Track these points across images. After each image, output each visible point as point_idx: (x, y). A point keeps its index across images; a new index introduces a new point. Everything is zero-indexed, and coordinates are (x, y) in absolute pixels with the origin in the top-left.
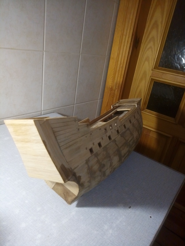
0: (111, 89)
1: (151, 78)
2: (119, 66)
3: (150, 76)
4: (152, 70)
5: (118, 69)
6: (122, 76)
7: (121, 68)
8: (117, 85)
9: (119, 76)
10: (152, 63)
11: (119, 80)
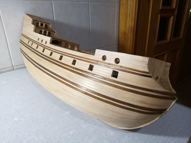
0: (125, 33)
5: (128, 13)
6: (133, 19)
7: (131, 12)
8: (130, 28)
9: (131, 19)
11: (130, 23)
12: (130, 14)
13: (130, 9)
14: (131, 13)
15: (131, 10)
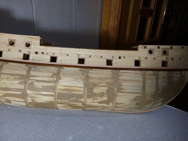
0: (107, 32)
2: (112, 7)
5: (112, 11)
11: (113, 22)
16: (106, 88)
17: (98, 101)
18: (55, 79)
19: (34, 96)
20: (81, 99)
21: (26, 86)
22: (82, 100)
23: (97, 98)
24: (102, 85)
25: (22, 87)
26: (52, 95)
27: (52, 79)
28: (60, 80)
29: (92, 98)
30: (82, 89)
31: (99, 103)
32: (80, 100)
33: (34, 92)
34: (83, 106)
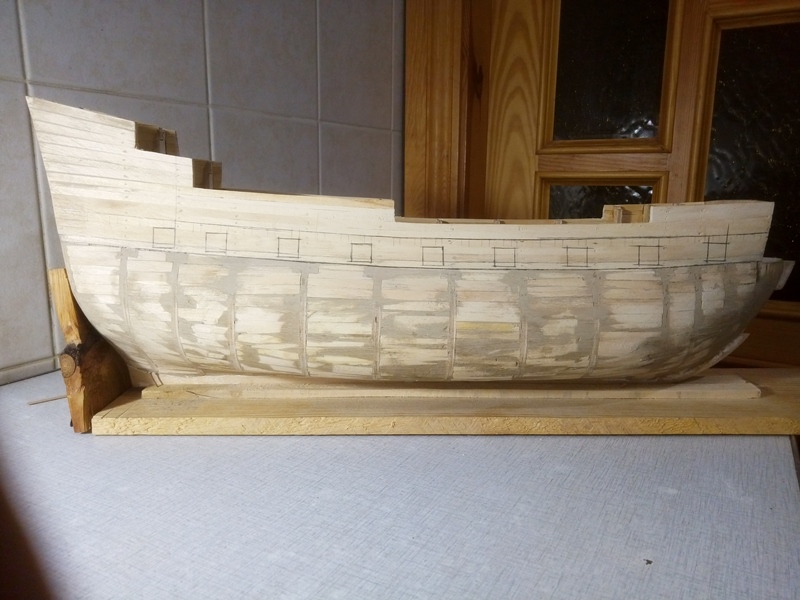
1: (538, 179)
2: (436, 153)
3: (536, 172)
4: (537, 153)
5: (436, 165)
7: (445, 161)
10: (532, 134)
12: (440, 168)
13: (441, 151)
14: (445, 165)
15: (445, 153)
16: (574, 323)
17: (554, 354)
18: (447, 306)
19: (397, 350)
20: (513, 351)
21: (377, 326)
22: (517, 354)
23: (551, 349)
24: (562, 315)
25: (367, 329)
26: (443, 347)
27: (440, 306)
28: (460, 308)
29: (541, 347)
30: (517, 328)
31: (557, 360)
32: (510, 354)
33: (397, 342)
34: (517, 368)
